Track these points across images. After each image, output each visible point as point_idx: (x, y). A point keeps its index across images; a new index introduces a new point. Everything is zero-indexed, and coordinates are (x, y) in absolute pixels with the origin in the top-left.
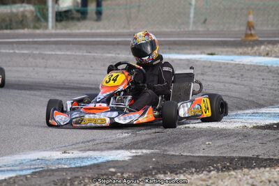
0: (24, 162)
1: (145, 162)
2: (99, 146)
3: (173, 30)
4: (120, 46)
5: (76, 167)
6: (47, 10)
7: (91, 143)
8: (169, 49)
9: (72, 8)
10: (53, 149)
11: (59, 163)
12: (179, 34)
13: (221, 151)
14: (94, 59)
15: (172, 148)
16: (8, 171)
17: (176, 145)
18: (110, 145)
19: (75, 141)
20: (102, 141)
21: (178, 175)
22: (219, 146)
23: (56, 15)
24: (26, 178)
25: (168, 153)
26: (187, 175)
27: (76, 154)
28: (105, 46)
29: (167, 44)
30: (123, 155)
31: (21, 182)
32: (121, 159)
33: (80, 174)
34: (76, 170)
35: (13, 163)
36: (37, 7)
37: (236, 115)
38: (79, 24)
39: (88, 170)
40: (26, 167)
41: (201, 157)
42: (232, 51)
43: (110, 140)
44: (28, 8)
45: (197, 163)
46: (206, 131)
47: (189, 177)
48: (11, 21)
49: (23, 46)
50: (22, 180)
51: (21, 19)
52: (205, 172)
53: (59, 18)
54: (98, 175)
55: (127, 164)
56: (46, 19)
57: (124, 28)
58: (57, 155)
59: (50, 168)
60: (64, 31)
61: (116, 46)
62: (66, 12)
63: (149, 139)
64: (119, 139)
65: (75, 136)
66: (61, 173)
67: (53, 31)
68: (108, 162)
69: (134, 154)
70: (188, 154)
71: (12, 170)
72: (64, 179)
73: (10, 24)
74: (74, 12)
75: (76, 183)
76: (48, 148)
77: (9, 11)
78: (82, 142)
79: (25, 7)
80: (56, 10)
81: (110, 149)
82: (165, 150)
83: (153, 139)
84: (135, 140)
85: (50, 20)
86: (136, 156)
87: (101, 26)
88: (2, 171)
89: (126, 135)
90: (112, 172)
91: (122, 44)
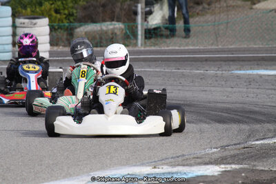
0: (115, 176)
1: (234, 177)
2: (188, 162)
3: (261, 46)
4: (208, 63)
6: (137, 27)
7: (180, 159)
8: (258, 65)
9: (161, 25)
10: (143, 164)
12: (267, 51)
14: (183, 75)
15: (261, 164)
17: (265, 160)
18: (199, 160)
19: (164, 157)
20: (192, 156)
23: (145, 32)
25: (257, 168)
27: (166, 169)
28: (193, 63)
29: (255, 60)
30: (213, 170)
32: (211, 174)
36: (126, 24)
38: (168, 41)
43: (199, 155)
44: (117, 26)
48: (101, 38)
51: (111, 36)
53: (148, 36)
55: (216, 178)
56: (135, 36)
57: (212, 44)
58: (147, 170)
60: (153, 48)
61: (204, 63)
62: (155, 29)
63: (238, 155)
64: (208, 154)
65: (165, 152)
67: (142, 49)
68: (198, 177)
69: (224, 169)
73: (101, 42)
74: (163, 29)
76: (138, 164)
77: (99, 28)
78: (172, 158)
79: (115, 24)
80: (146, 27)
81: (200, 164)
82: (254, 166)
83: (242, 154)
84: (224, 155)
85: (139, 37)
86: (225, 171)
87: (190, 43)
89: (215, 150)
91: (210, 61)
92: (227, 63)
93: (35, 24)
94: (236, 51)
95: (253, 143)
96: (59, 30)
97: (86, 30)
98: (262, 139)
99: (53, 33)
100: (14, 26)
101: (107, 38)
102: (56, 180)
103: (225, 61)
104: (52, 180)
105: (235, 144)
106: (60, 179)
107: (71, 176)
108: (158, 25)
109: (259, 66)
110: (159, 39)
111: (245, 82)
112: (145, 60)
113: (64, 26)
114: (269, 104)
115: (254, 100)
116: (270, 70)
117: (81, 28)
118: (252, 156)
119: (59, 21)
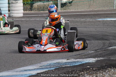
0: (51, 64)
1: (101, 63)
2: (82, 57)
3: (107, 9)
4: (87, 16)
6: (58, 3)
7: (78, 56)
10: (63, 58)
11: (66, 64)
12: (110, 11)
14: (77, 22)
15: (112, 57)
16: (45, 68)
17: (114, 55)
18: (86, 56)
20: (83, 54)
23: (61, 5)
24: (53, 71)
27: (73, 60)
29: (105, 15)
30: (92, 60)
32: (91, 62)
33: (75, 69)
34: (73, 67)
35: (47, 65)
36: (53, 2)
38: (70, 7)
39: (78, 67)
40: (52, 66)
43: (86, 54)
48: (43, 7)
50: (51, 72)
54: (83, 69)
55: (94, 64)
57: (88, 9)
58: (65, 61)
59: (62, 66)
60: (64, 11)
61: (85, 16)
62: (65, 3)
64: (90, 54)
66: (67, 69)
67: (60, 11)
68: (86, 63)
69: (97, 60)
71: (46, 68)
72: (68, 71)
74: (68, 3)
75: (74, 73)
76: (61, 58)
78: (75, 55)
80: (61, 3)
81: (86, 58)
82: (110, 58)
83: (104, 53)
84: (97, 54)
85: (59, 7)
86: (98, 60)
87: (79, 8)
88: (42, 68)
89: (93, 51)
90: (88, 68)
91: (87, 15)
92: (94, 16)
93: (17, 2)
94: (98, 11)
95: (108, 48)
96: (27, 5)
98: (111, 47)
99: (25, 6)
100: (9, 3)
101: (46, 7)
102: (27, 66)
103: (93, 15)
104: (25, 66)
105: (101, 49)
106: (28, 66)
107: (33, 64)
108: (66, 2)
109: (107, 17)
110: (67, 7)
111: (102, 23)
113: (29, 3)
114: (113, 32)
115: (106, 30)
116: (112, 18)
117: (36, 4)
118: (108, 54)
119: (27, 1)
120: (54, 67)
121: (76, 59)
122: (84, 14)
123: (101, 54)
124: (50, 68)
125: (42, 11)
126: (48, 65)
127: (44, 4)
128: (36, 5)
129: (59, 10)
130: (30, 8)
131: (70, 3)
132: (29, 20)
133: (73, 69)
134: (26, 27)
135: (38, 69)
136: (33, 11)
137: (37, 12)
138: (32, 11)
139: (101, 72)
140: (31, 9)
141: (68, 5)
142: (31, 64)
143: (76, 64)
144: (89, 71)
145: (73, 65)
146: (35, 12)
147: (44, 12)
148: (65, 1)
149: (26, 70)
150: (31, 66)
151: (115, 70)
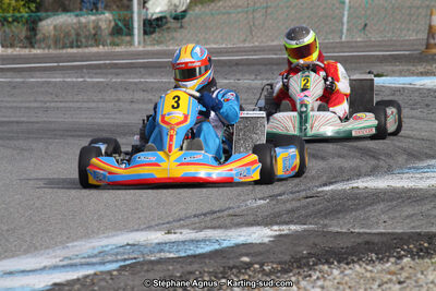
0: (106, 249)
1: (294, 245)
2: (221, 222)
4: (240, 67)
5: (188, 256)
6: (132, 18)
7: (208, 218)
9: (167, 13)
10: (149, 228)
11: (161, 251)
13: (413, 224)
15: (335, 222)
16: (82, 264)
17: (340, 216)
18: (239, 220)
19: (182, 215)
20: (227, 213)
21: (351, 266)
22: (408, 217)
23: (144, 24)
24: (111, 275)
25: (330, 229)
26: (364, 265)
27: (187, 234)
30: (260, 235)
31: (103, 284)
32: (257, 242)
33: (195, 267)
34: (188, 261)
35: (90, 252)
37: (428, 167)
38: (177, 35)
39: (207, 261)
40: (110, 258)
41: (381, 234)
42: (408, 70)
43: (237, 211)
45: (377, 244)
46: (385, 193)
47: (369, 268)
48: (78, 35)
49: (99, 71)
50: (104, 279)
51: (93, 32)
52: (392, 260)
54: (224, 267)
55: (268, 248)
56: (130, 33)
57: (245, 41)
58: (157, 236)
59: (148, 258)
60: (157, 48)
61: (234, 68)
62: (157, 19)
63: (298, 209)
64: (251, 209)
65: (183, 206)
66: (165, 267)
67: (141, 49)
68: (238, 246)
69: (277, 233)
70: (361, 231)
71: (88, 264)
72: (171, 277)
73: (78, 40)
74: (170, 19)
76: (143, 226)
78: (195, 216)
80: (142, 18)
81: (239, 225)
82: (325, 225)
83: (305, 207)
84: (277, 210)
85: (136, 31)
86: (281, 235)
87: (212, 39)
88: (72, 265)
89: (262, 202)
90: (245, 263)
91: (243, 65)
92: (268, 67)
95: (320, 189)
96: (15, 24)
97: (54, 23)
98: (331, 183)
99: (6, 28)
101: (87, 33)
102: (13, 257)
103: (266, 65)
104: (6, 257)
105: (291, 193)
106: (17, 256)
107: (36, 248)
108: (159, 15)
110: (165, 34)
112: (145, 66)
113: (22, 17)
117: (49, 21)
118: (320, 212)
119: (14, 10)
120: (117, 261)
121: (201, 229)
122: (230, 61)
123: (293, 211)
124: (103, 263)
125: (72, 47)
126: (96, 252)
127: (79, 22)
128: (51, 23)
129: (136, 43)
130: (27, 38)
131: (176, 18)
132: (23, 82)
133: (189, 268)
134: (11, 108)
135: (55, 267)
136: (39, 48)
137: (53, 51)
138: (33, 47)
139: (293, 279)
140: (31, 41)
141: (169, 25)
142: (31, 249)
143: (199, 251)
144: (250, 276)
145: (190, 253)
146: (46, 51)
147: (80, 50)
148: (158, 10)
149: (11, 273)
150: (29, 255)
151: (347, 272)
